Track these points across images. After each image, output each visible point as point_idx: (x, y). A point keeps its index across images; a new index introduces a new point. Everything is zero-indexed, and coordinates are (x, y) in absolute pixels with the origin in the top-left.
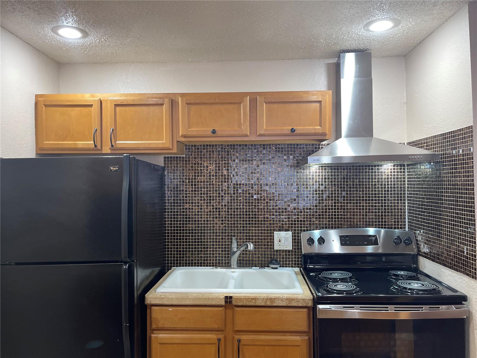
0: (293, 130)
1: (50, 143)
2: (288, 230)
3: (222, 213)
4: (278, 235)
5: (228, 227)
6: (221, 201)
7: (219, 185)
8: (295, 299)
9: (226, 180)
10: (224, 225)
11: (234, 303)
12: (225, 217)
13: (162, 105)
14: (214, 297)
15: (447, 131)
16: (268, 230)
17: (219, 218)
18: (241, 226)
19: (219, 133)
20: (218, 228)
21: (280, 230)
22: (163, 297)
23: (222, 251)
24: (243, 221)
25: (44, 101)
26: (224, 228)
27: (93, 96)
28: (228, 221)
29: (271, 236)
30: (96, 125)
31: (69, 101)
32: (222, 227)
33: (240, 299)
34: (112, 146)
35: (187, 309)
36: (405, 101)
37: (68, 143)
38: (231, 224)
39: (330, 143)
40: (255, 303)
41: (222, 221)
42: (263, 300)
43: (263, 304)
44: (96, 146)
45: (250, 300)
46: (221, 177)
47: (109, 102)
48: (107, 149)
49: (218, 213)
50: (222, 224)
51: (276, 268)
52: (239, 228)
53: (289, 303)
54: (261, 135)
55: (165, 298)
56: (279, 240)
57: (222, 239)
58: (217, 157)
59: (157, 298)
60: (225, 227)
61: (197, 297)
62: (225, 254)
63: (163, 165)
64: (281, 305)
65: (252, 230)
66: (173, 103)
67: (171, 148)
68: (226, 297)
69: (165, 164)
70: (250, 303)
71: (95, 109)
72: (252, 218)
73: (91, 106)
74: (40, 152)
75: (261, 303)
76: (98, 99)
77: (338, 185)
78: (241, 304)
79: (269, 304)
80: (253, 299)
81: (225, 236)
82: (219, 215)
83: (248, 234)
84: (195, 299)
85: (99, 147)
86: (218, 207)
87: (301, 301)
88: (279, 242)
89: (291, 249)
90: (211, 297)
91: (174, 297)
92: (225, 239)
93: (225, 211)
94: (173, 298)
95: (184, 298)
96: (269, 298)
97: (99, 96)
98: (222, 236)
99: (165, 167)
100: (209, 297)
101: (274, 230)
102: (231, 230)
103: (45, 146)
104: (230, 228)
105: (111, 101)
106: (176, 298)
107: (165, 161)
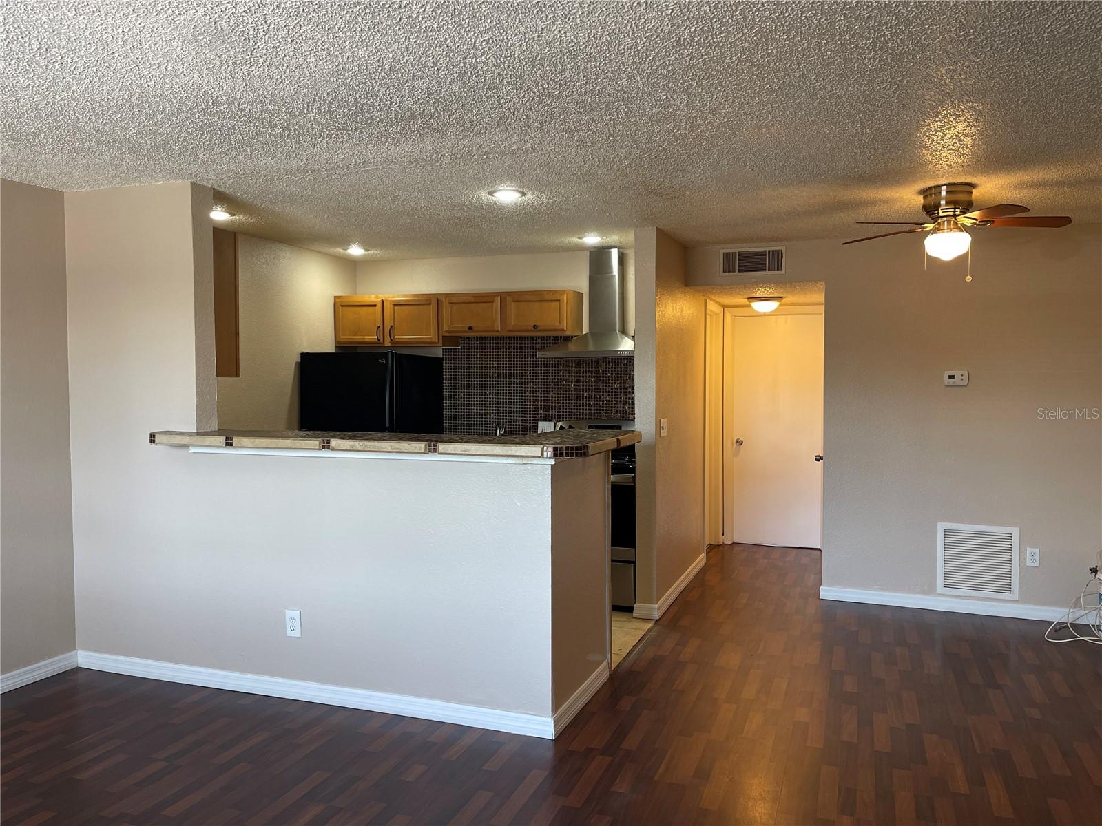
0: (535, 327)
1: (345, 337)
13: (430, 304)
19: (475, 329)
21: (544, 421)
25: (341, 302)
27: (377, 297)
30: (379, 323)
31: (359, 302)
34: (391, 340)
37: (358, 338)
44: (379, 340)
47: (388, 302)
48: (387, 343)
54: (510, 331)
63: (442, 356)
66: (439, 302)
67: (437, 341)
69: (443, 355)
71: (379, 307)
73: (376, 305)
74: (338, 345)
76: (380, 299)
77: (597, 377)
85: (381, 341)
97: (382, 297)
99: (443, 358)
101: (538, 420)
103: (341, 340)
105: (390, 301)
107: (443, 352)
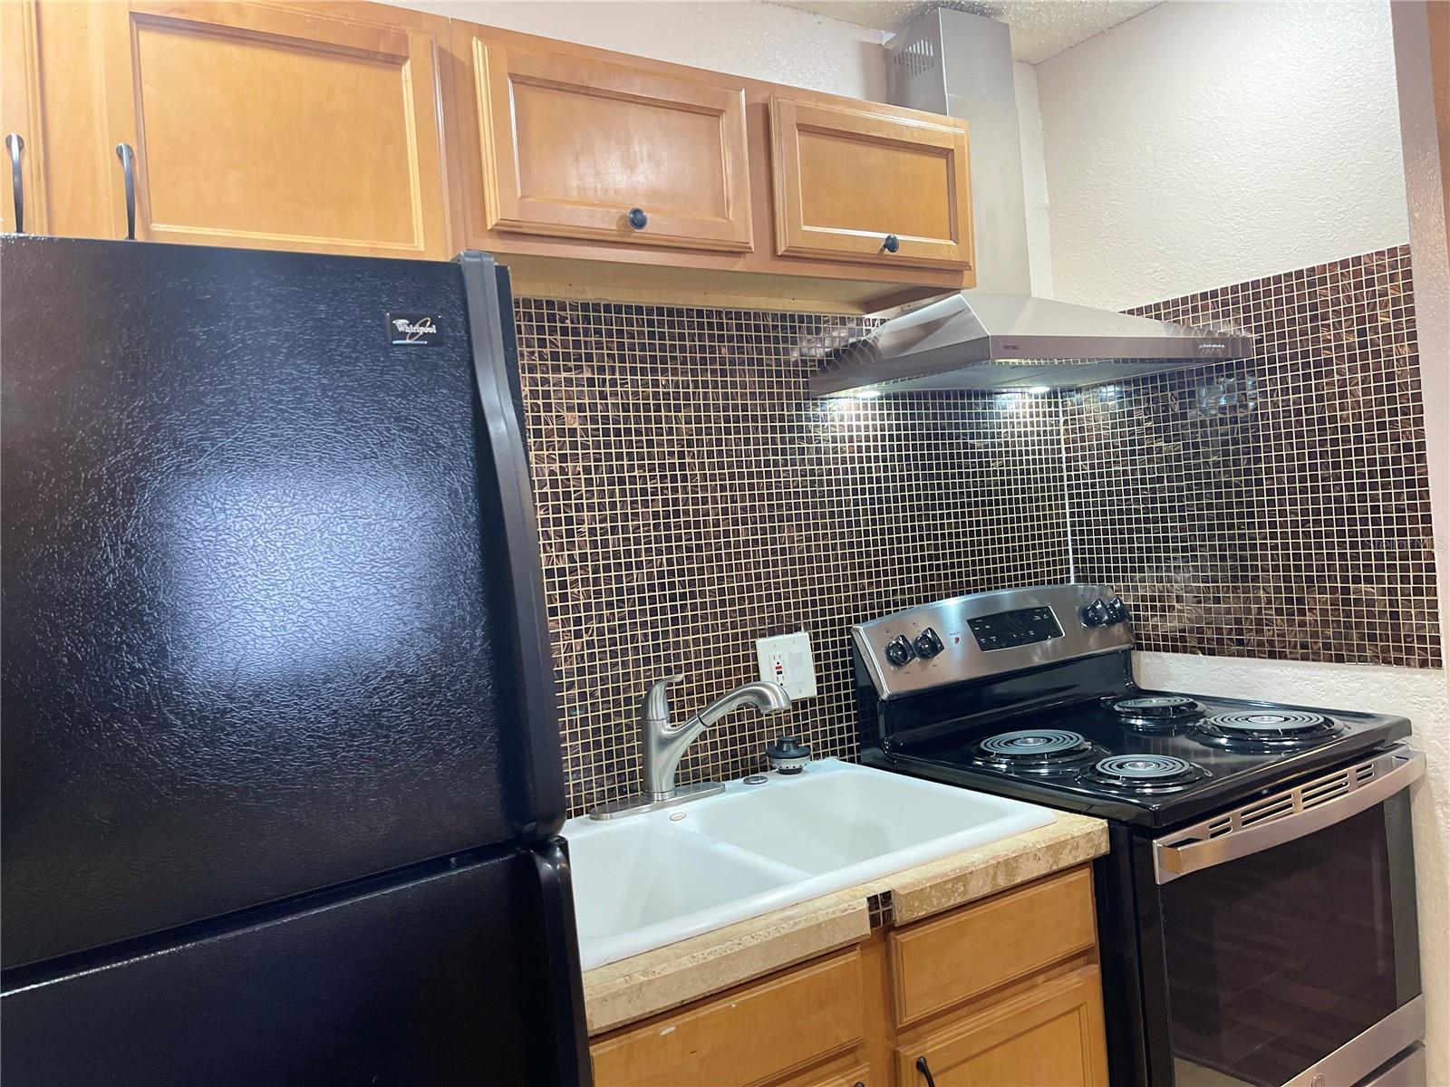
0: (891, 245)
2: (798, 629)
3: (575, 590)
4: (770, 650)
5: (602, 644)
6: (565, 540)
7: (552, 473)
8: (1068, 840)
9: (580, 452)
10: (584, 640)
11: (901, 916)
12: (587, 607)
13: (395, 62)
14: (834, 913)
15: (1274, 272)
16: (735, 637)
17: (565, 610)
18: (645, 635)
19: (656, 225)
20: (563, 655)
21: (772, 632)
22: (643, 979)
23: (586, 747)
24: (653, 612)
26: (585, 652)
28: (600, 619)
29: (746, 658)
32: (579, 648)
33: (918, 895)
35: (733, 1002)
36: (1047, 201)
38: (612, 631)
39: (887, 318)
40: (965, 893)
41: (578, 621)
42: (987, 874)
43: (987, 890)
45: (950, 885)
46: (557, 439)
49: (558, 592)
50: (578, 635)
51: (798, 771)
52: (640, 644)
53: (1055, 862)
54: (789, 254)
55: (650, 982)
56: (777, 668)
57: (583, 696)
58: (536, 355)
59: (616, 995)
60: (590, 644)
61: (778, 935)
62: (598, 758)
64: (1035, 874)
65: (686, 643)
68: (873, 901)
70: (950, 900)
72: (683, 596)
75: (982, 887)
78: (924, 913)
79: (1003, 883)
80: (958, 879)
81: (593, 683)
82: (564, 597)
83: (673, 664)
84: (771, 945)
86: (555, 567)
87: (1082, 843)
88: (778, 673)
89: (814, 693)
90: (826, 919)
91: (686, 962)
92: (592, 695)
93: (585, 582)
94: (682, 971)
95: (728, 956)
96: (1001, 860)
98: (582, 684)
100: (821, 920)
101: (754, 634)
102: (614, 654)
104: (608, 649)
106: (697, 968)
